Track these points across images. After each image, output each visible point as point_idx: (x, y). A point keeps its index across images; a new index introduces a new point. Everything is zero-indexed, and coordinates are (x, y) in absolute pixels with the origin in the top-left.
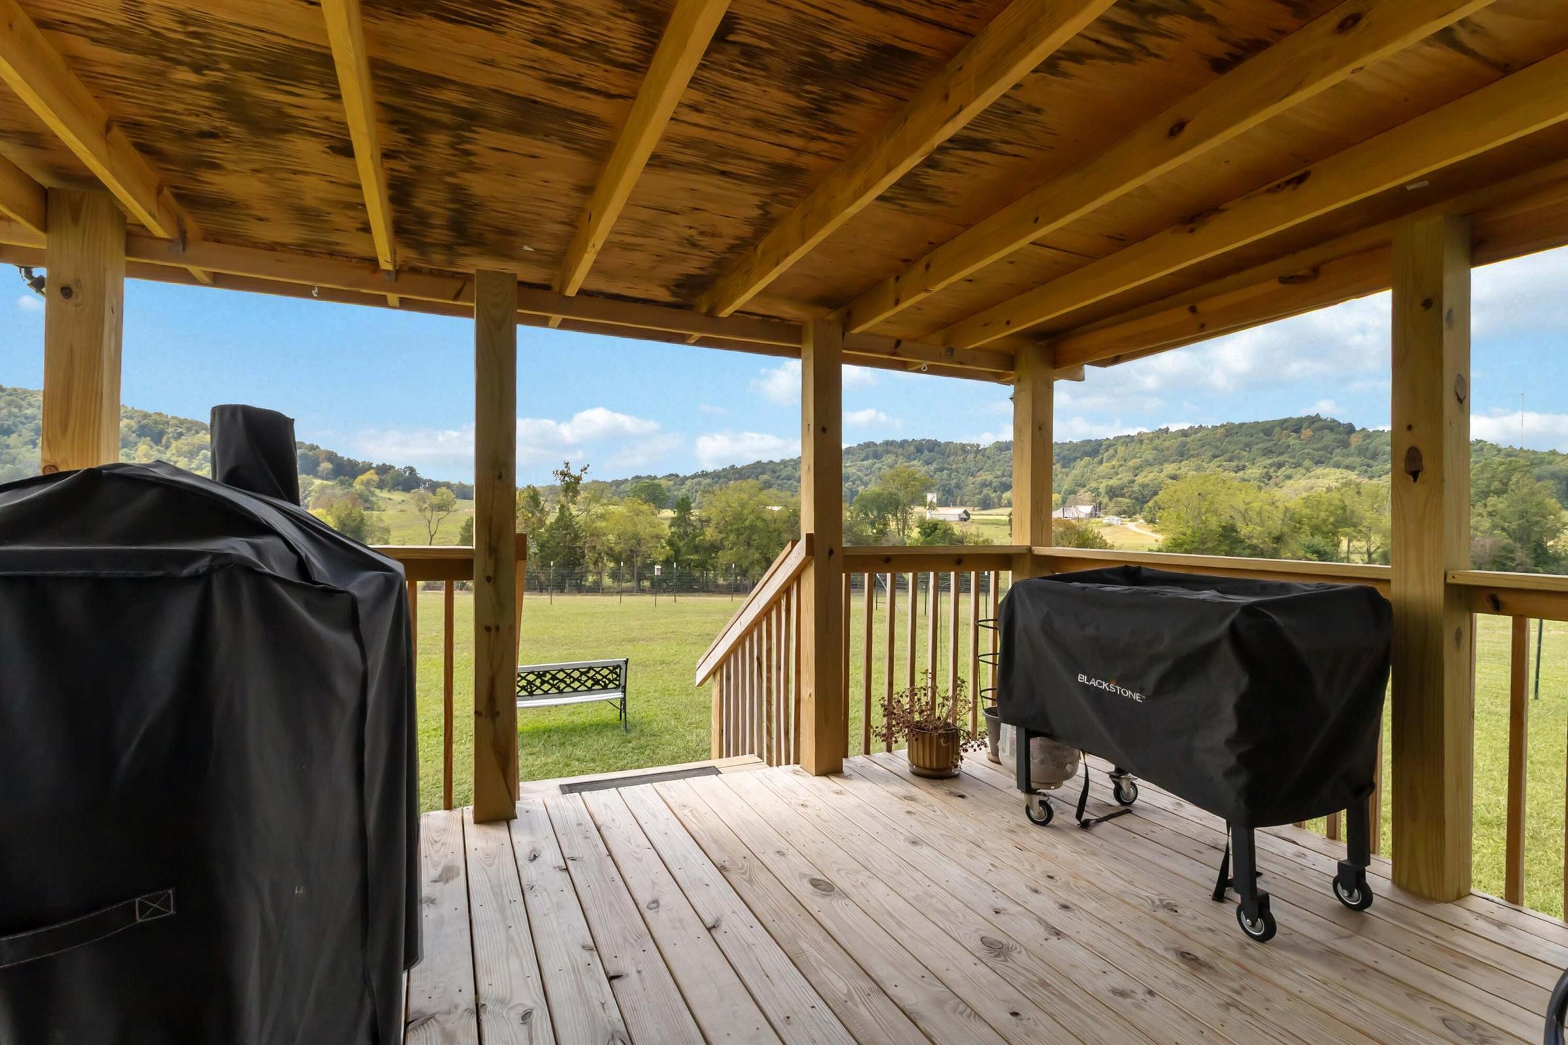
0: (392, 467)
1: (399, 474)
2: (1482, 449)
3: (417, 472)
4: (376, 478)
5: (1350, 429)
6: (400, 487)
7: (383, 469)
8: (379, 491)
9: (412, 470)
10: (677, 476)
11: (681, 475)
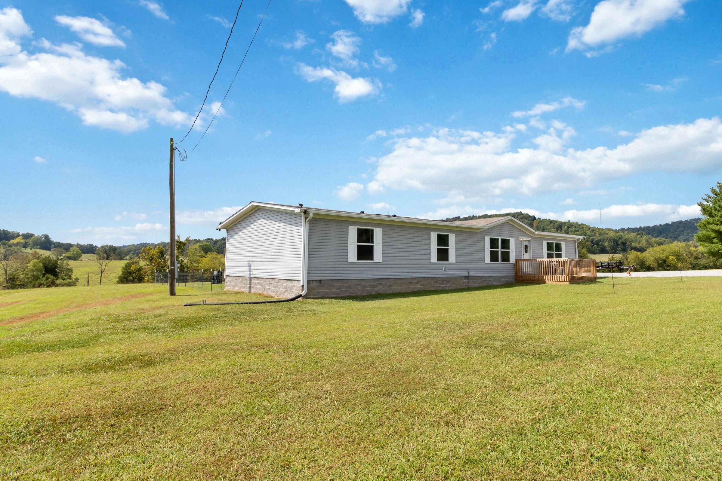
0: (32, 235)
1: (39, 239)
2: (583, 228)
3: (50, 237)
4: (23, 241)
5: (534, 218)
6: (38, 247)
7: (27, 236)
8: (24, 249)
9: (47, 237)
10: (212, 239)
11: (214, 239)
